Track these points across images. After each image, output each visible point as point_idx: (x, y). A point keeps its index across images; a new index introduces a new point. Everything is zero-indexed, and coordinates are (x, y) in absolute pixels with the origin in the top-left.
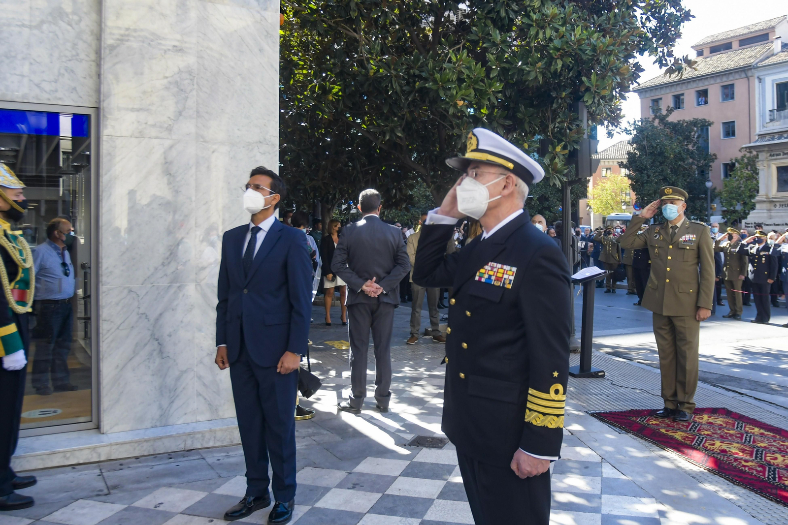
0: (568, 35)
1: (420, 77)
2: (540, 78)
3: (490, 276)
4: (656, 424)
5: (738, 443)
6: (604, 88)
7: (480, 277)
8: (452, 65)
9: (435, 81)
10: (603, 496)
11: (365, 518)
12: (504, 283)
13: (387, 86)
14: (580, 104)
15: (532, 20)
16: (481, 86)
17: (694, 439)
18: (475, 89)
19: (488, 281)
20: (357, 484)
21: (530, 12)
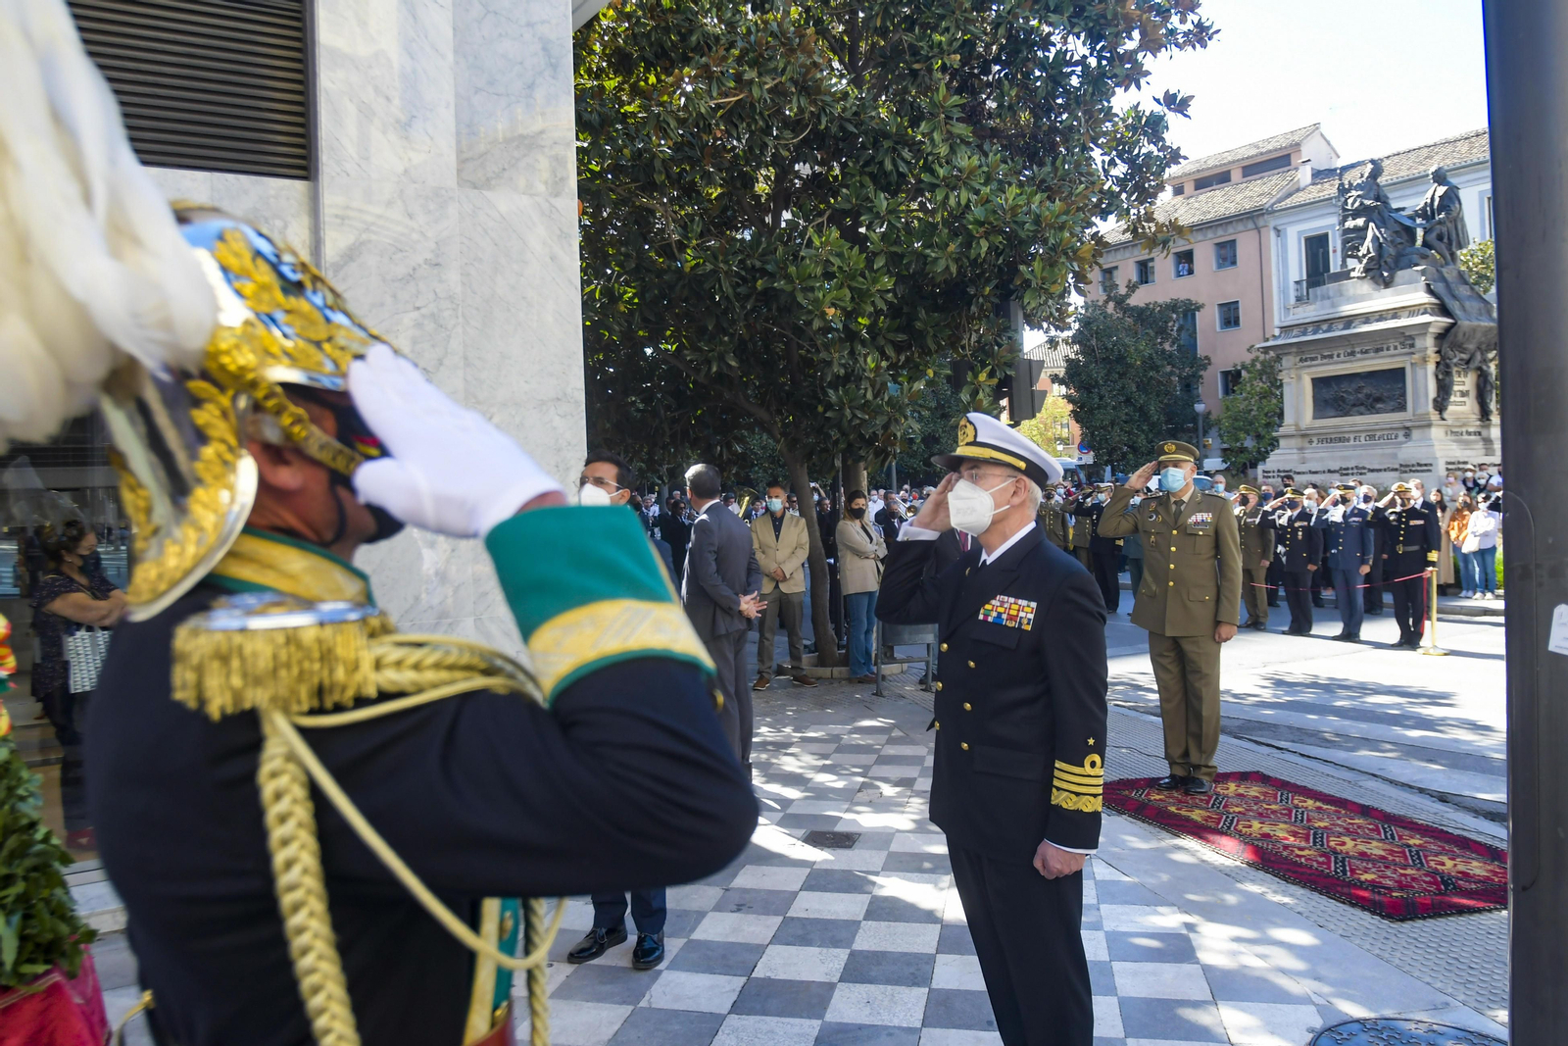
0: (992, 198)
1: (764, 272)
2: (954, 269)
3: (1000, 614)
4: (1161, 800)
5: (1285, 822)
6: (1054, 282)
7: (986, 616)
8: (813, 251)
9: (788, 278)
10: (1102, 906)
11: (768, 951)
12: (1020, 623)
13: (714, 288)
14: (1014, 305)
15: (938, 177)
16: (860, 283)
17: (1220, 820)
18: (850, 288)
19: (998, 621)
20: (743, 903)
21: (933, 162)
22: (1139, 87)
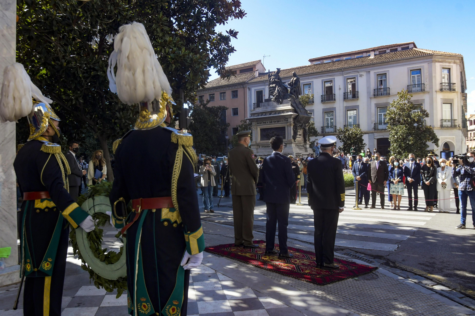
0: (177, 51)
1: (94, 70)
4: (235, 251)
9: (103, 71)
13: (74, 72)
14: (181, 91)
15: (159, 43)
17: (256, 256)
20: (80, 303)
21: (156, 39)
22: (224, 24)
